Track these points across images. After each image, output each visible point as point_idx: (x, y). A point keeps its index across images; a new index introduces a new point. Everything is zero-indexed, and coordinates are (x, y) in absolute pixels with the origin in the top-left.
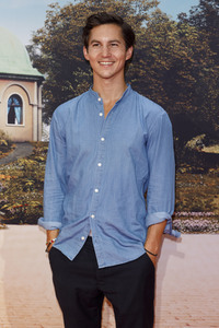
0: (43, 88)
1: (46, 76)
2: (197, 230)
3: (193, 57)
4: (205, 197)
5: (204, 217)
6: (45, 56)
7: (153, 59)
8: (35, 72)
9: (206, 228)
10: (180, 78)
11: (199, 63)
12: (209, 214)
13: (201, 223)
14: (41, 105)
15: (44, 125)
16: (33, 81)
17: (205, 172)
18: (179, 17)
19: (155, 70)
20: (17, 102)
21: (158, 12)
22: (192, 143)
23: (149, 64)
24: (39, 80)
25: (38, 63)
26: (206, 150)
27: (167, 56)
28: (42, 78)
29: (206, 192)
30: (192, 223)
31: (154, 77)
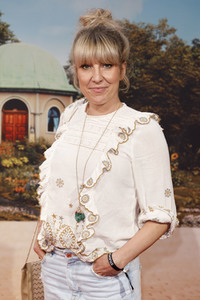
7: (171, 77)
8: (71, 88)
10: (194, 94)
16: (69, 96)
18: (193, 42)
19: (173, 87)
20: (55, 114)
21: (175, 38)
23: (167, 82)
24: (74, 95)
27: (183, 75)
28: (77, 93)
31: (171, 92)
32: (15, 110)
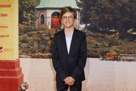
0: (80, 13)
1: (81, 9)
2: (130, 60)
3: (130, 3)
4: (133, 49)
5: (133, 56)
6: (81, 2)
7: (116, 3)
8: (78, 8)
9: (133, 60)
10: (125, 9)
11: (132, 4)
12: (134, 55)
13: (132, 58)
14: (79, 18)
15: (80, 25)
16: (77, 10)
17: (133, 41)
19: (117, 7)
22: (129, 31)
23: (115, 5)
24: (79, 10)
25: (79, 5)
26: (134, 33)
27: (121, 2)
28: (80, 10)
29: (133, 47)
30: (129, 58)
31: (117, 9)
32: (56, 16)
